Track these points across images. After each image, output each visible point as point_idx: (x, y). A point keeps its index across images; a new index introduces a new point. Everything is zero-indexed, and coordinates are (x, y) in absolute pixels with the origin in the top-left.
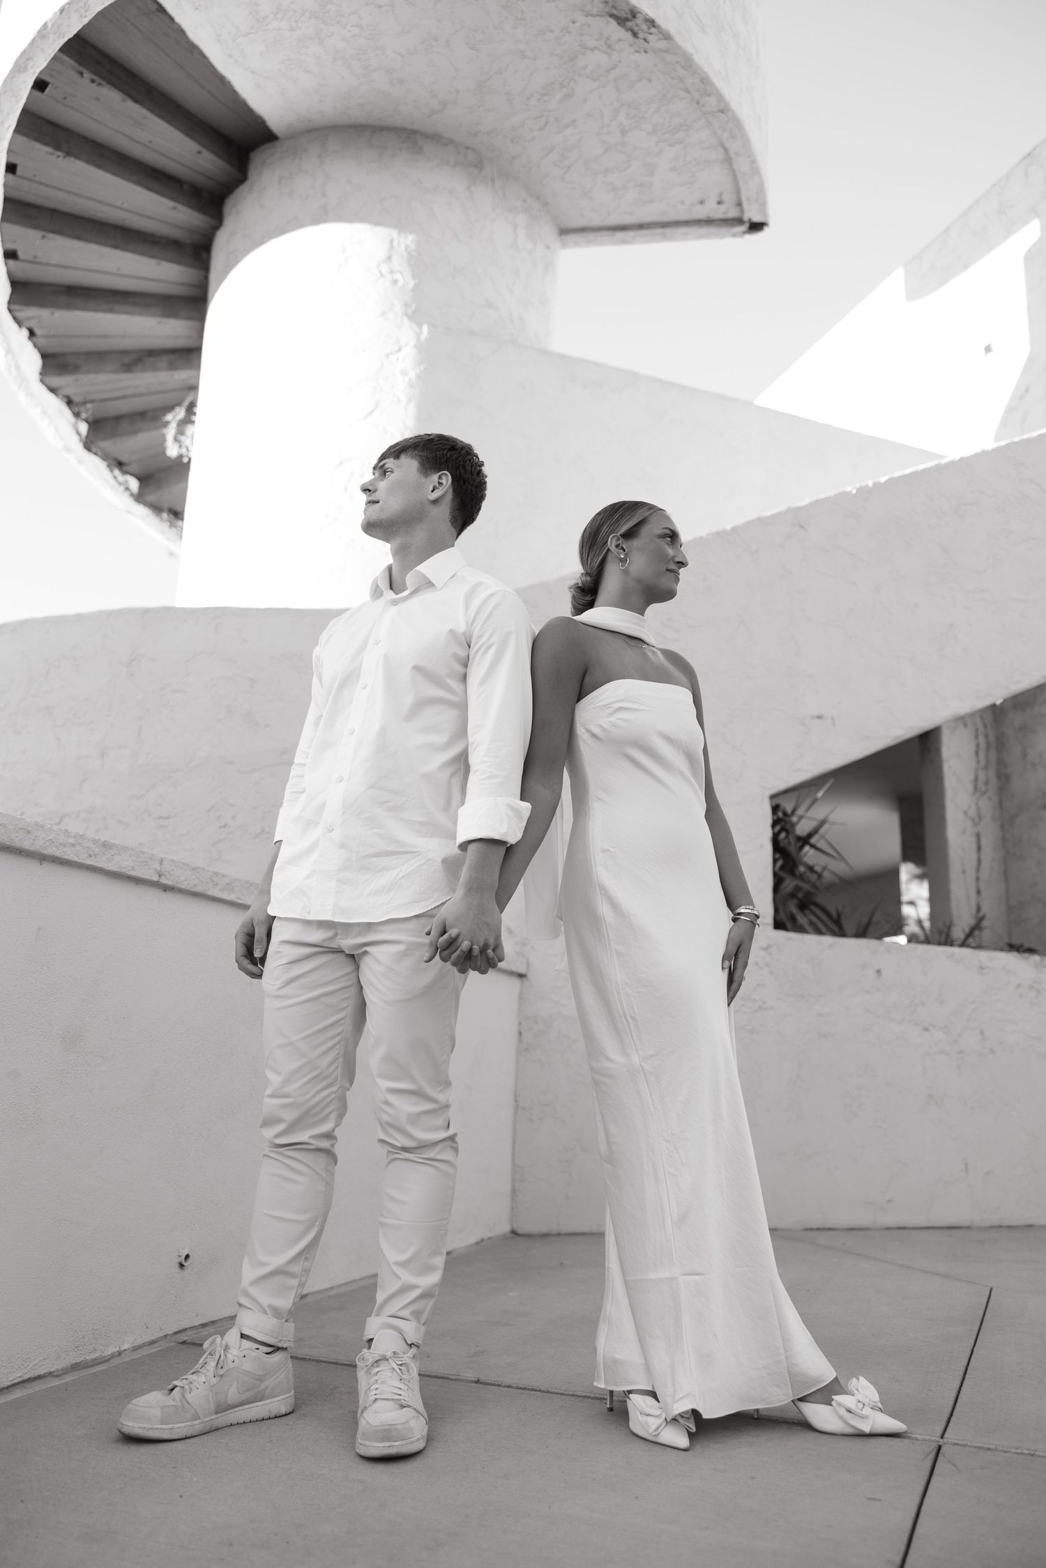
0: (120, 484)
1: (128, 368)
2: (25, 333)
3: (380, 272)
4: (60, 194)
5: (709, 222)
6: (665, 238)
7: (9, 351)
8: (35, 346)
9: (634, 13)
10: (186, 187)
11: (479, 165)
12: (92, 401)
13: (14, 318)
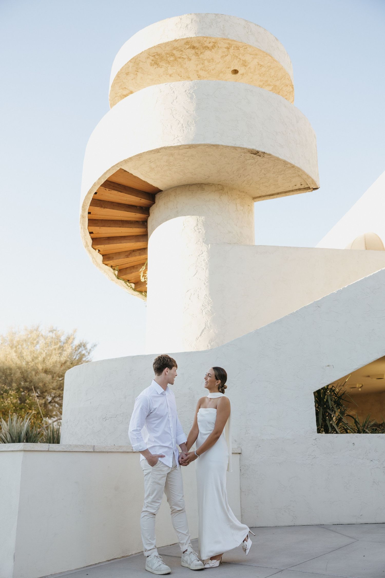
0: (129, 286)
1: (127, 256)
2: (97, 251)
3: (195, 230)
4: (103, 216)
5: (300, 189)
6: (286, 195)
7: (93, 258)
8: (100, 254)
9: (258, 152)
10: (138, 208)
11: (222, 189)
12: (118, 266)
13: (94, 248)
